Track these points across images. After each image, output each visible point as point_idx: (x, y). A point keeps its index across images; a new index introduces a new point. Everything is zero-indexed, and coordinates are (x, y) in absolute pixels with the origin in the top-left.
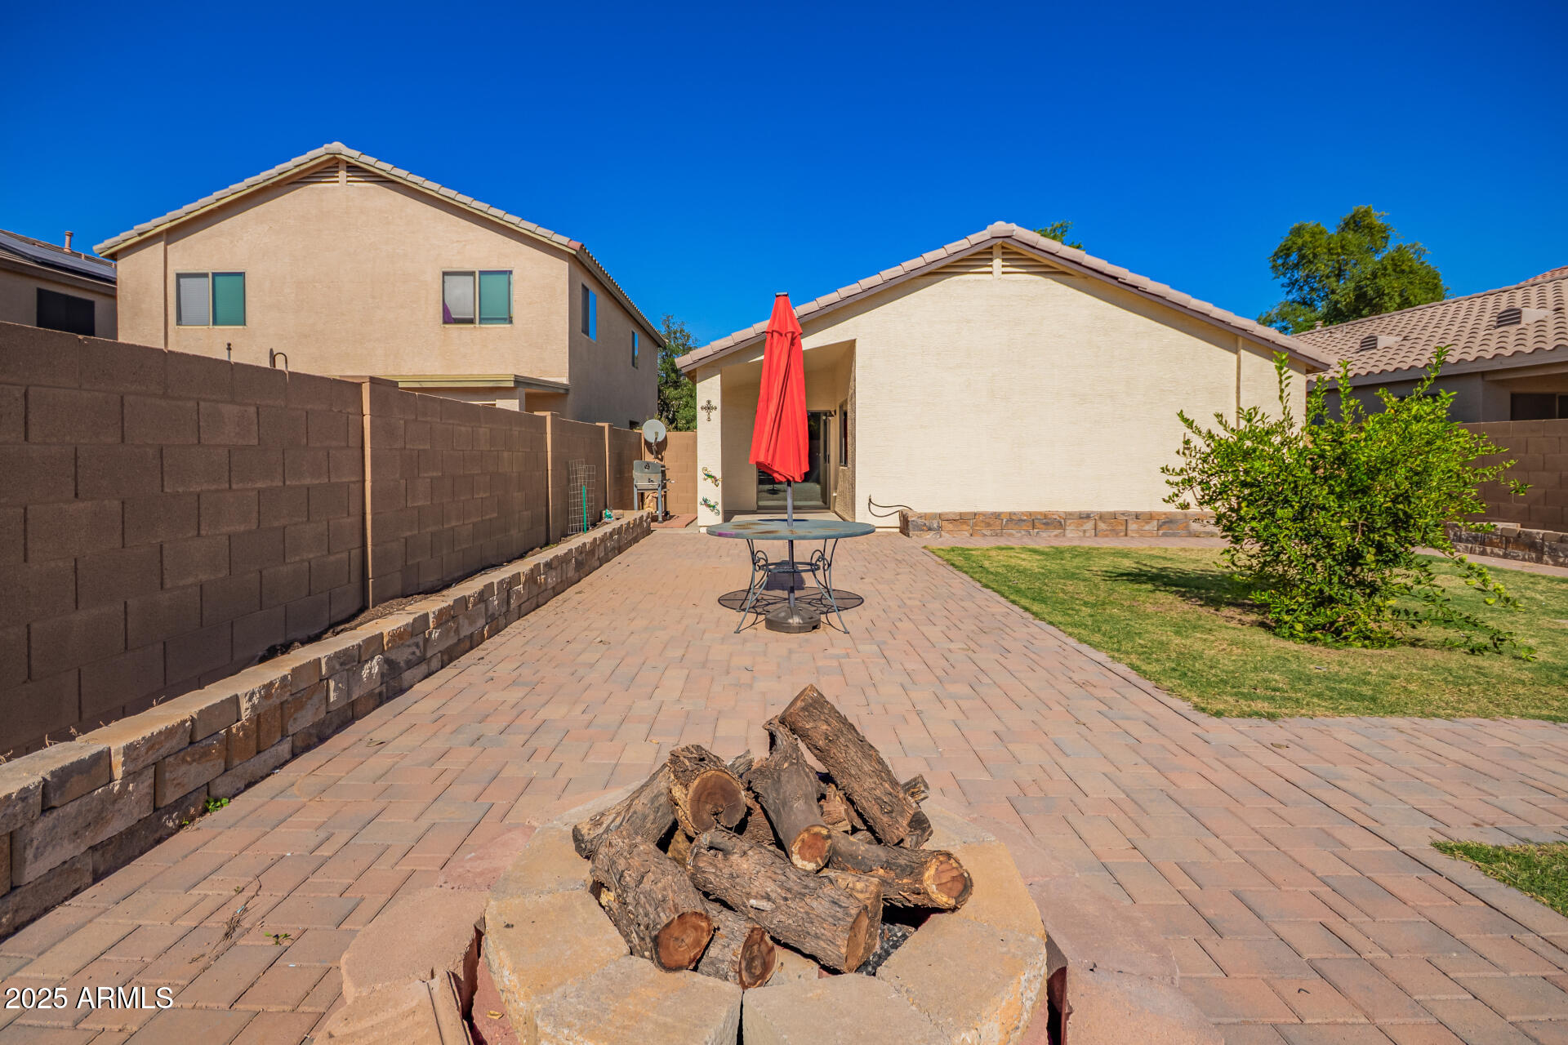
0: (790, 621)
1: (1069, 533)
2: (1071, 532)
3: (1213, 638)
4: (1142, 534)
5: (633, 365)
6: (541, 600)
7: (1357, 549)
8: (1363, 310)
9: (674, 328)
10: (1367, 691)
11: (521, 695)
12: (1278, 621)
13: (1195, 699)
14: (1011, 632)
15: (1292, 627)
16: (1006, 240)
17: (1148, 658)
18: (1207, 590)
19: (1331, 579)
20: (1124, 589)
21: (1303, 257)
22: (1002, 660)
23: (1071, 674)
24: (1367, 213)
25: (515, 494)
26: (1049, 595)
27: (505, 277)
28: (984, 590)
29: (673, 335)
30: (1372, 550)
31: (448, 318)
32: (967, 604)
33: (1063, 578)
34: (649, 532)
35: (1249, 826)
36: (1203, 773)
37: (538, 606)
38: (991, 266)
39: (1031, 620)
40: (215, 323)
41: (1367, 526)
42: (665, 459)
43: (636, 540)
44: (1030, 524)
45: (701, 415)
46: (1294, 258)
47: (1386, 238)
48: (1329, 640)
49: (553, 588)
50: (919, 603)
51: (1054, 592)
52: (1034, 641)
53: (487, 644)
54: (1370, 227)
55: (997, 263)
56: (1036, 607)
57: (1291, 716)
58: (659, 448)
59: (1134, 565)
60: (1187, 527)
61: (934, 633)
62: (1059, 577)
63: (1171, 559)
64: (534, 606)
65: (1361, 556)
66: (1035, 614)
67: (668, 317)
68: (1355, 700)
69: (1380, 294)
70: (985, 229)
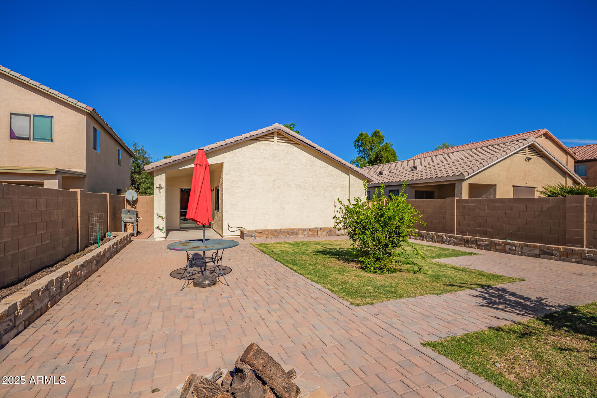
0: (205, 282)
1: (300, 236)
3: (349, 275)
4: (322, 235)
5: (119, 164)
6: (78, 283)
7: (387, 243)
8: (377, 161)
9: (138, 148)
10: (393, 290)
11: (77, 338)
12: (366, 266)
13: (351, 300)
14: (288, 279)
15: (370, 269)
16: (279, 130)
17: (333, 285)
18: (345, 256)
19: (380, 253)
20: (321, 257)
21: (362, 143)
22: (288, 292)
23: (312, 295)
24: (378, 131)
25: (61, 230)
26: (298, 262)
27: (49, 119)
28: (275, 261)
29: (138, 152)
30: (391, 243)
31: (13, 136)
32: (271, 268)
33: (301, 255)
34: (130, 241)
35: (374, 347)
36: (358, 329)
37: (77, 286)
38: (274, 139)
39: (294, 273)
41: (389, 236)
42: (137, 207)
43: (124, 246)
44: (287, 233)
45: (156, 191)
46: (360, 143)
47: (383, 140)
48: (380, 272)
49: (85, 276)
50: (253, 269)
51: (299, 261)
52: (297, 282)
53: (50, 311)
54: (379, 136)
55: (276, 138)
56: (295, 268)
57: (377, 303)
58: (134, 203)
59: (322, 248)
60: (335, 233)
61: (261, 282)
62: (299, 254)
63: (332, 245)
64: (75, 286)
65: (388, 246)
66: (295, 271)
67: (135, 143)
68: (391, 294)
69: (382, 157)
70: (272, 125)
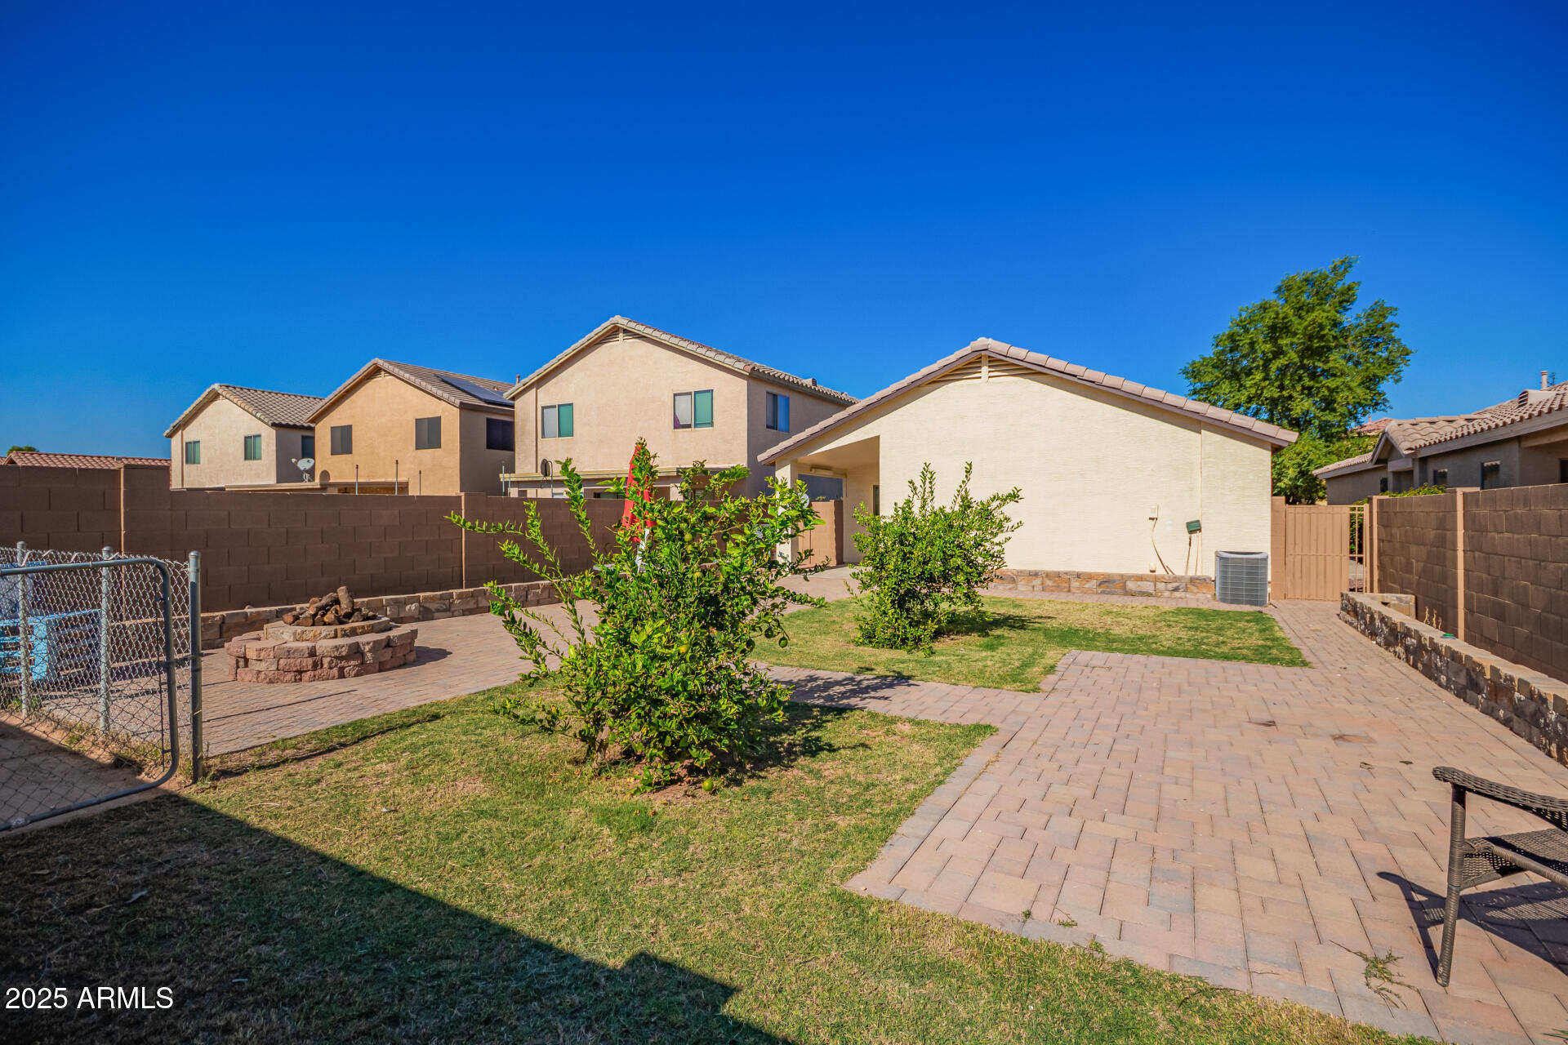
2: (1022, 586)
16: (988, 352)
27: (709, 395)
31: (677, 425)
38: (980, 372)
40: (559, 436)
55: (985, 370)
70: (968, 344)
